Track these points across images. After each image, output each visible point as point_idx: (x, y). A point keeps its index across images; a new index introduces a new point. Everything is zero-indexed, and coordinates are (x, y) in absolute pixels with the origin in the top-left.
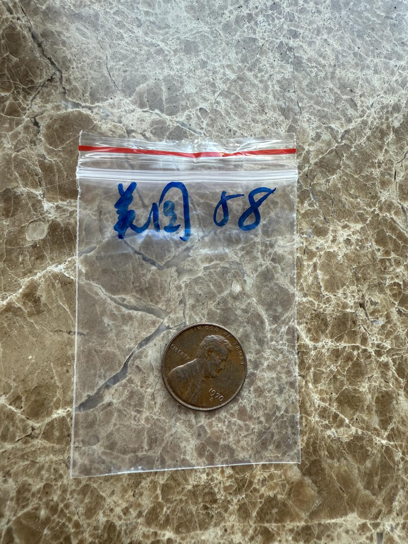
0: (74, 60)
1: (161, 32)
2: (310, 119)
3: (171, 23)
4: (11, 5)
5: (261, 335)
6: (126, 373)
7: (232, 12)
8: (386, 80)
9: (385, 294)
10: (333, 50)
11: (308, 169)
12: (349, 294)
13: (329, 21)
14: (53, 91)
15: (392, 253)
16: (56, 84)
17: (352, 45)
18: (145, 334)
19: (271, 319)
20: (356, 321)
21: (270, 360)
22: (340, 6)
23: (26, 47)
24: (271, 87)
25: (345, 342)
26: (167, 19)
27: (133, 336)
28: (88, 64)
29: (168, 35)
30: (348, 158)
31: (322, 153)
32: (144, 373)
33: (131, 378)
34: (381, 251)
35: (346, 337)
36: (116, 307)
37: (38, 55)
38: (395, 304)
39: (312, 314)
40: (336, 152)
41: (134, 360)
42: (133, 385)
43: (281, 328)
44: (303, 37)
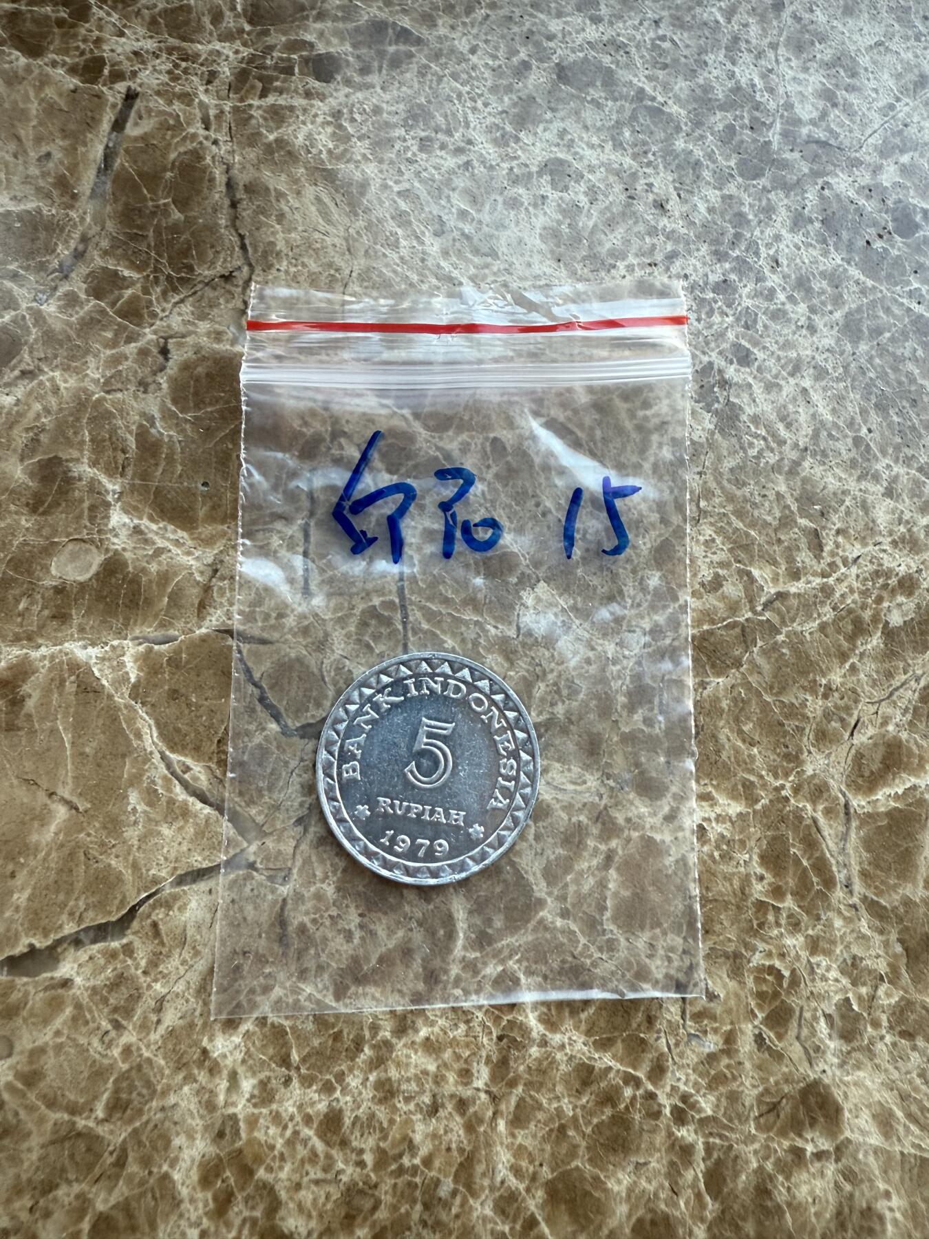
0: (287, 255)
1: (476, 260)
2: (713, 540)
3: (503, 249)
4: (212, 112)
5: (437, 963)
6: (128, 928)
7: (633, 270)
8: (907, 516)
9: (742, 983)
10: (814, 416)
11: (670, 645)
12: (661, 952)
13: (827, 354)
14: (221, 301)
15: (789, 897)
16: (233, 289)
17: (858, 419)
18: (198, 861)
19: (473, 936)
20: (656, 1017)
21: (436, 1029)
22: (860, 331)
23: (206, 199)
24: (655, 446)
25: (614, 1057)
26: (498, 238)
27: (172, 856)
28: (311, 274)
29: (487, 271)
30: (763, 652)
31: (712, 622)
32: (162, 944)
33: (131, 943)
34: (765, 882)
35: (619, 1045)
36: (165, 778)
37: (223, 222)
38: (755, 1016)
39: (563, 962)
40: (743, 630)
41: (154, 907)
42: (129, 962)
43: (485, 964)
44: (759, 369)
